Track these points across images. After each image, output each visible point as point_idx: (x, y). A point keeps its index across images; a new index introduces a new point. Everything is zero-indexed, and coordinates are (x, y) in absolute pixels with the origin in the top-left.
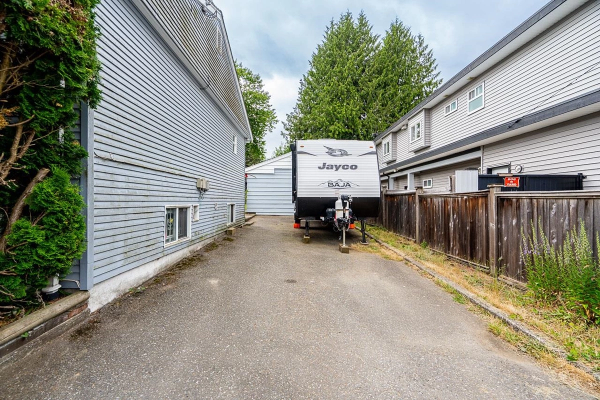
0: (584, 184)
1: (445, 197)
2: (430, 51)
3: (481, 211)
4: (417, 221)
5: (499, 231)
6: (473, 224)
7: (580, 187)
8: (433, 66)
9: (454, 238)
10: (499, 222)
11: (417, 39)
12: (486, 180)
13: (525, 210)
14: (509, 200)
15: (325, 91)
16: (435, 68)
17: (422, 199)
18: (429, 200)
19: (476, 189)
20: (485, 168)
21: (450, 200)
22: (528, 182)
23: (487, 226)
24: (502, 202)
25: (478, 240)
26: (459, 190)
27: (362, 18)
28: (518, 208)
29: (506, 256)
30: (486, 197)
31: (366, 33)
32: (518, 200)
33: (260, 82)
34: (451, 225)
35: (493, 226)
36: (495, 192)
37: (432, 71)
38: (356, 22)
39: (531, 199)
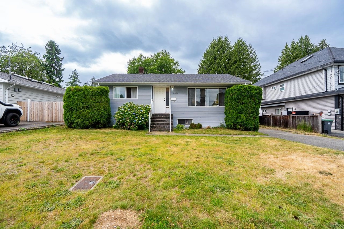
0: (309, 113)
1: (280, 116)
2: (255, 51)
3: (289, 119)
4: (272, 122)
5: (292, 122)
6: (287, 121)
7: (308, 114)
8: (256, 58)
9: (283, 124)
10: (292, 120)
11: (249, 46)
12: (289, 113)
13: (297, 118)
14: (294, 117)
15: (212, 71)
16: (257, 59)
17: (273, 116)
18: (275, 117)
19: (286, 114)
20: (286, 108)
21: (281, 117)
22: (298, 113)
23: (290, 121)
24: (293, 117)
25: (288, 124)
26: (283, 115)
27: (226, 38)
28: (296, 118)
29: (294, 126)
30: (290, 116)
31: (228, 44)
32: (296, 116)
33: (178, 64)
34: (282, 122)
35: (291, 121)
36: (291, 115)
37: (256, 60)
38: (223, 39)
39: (298, 116)
